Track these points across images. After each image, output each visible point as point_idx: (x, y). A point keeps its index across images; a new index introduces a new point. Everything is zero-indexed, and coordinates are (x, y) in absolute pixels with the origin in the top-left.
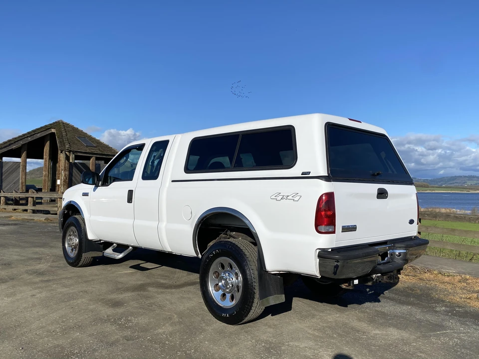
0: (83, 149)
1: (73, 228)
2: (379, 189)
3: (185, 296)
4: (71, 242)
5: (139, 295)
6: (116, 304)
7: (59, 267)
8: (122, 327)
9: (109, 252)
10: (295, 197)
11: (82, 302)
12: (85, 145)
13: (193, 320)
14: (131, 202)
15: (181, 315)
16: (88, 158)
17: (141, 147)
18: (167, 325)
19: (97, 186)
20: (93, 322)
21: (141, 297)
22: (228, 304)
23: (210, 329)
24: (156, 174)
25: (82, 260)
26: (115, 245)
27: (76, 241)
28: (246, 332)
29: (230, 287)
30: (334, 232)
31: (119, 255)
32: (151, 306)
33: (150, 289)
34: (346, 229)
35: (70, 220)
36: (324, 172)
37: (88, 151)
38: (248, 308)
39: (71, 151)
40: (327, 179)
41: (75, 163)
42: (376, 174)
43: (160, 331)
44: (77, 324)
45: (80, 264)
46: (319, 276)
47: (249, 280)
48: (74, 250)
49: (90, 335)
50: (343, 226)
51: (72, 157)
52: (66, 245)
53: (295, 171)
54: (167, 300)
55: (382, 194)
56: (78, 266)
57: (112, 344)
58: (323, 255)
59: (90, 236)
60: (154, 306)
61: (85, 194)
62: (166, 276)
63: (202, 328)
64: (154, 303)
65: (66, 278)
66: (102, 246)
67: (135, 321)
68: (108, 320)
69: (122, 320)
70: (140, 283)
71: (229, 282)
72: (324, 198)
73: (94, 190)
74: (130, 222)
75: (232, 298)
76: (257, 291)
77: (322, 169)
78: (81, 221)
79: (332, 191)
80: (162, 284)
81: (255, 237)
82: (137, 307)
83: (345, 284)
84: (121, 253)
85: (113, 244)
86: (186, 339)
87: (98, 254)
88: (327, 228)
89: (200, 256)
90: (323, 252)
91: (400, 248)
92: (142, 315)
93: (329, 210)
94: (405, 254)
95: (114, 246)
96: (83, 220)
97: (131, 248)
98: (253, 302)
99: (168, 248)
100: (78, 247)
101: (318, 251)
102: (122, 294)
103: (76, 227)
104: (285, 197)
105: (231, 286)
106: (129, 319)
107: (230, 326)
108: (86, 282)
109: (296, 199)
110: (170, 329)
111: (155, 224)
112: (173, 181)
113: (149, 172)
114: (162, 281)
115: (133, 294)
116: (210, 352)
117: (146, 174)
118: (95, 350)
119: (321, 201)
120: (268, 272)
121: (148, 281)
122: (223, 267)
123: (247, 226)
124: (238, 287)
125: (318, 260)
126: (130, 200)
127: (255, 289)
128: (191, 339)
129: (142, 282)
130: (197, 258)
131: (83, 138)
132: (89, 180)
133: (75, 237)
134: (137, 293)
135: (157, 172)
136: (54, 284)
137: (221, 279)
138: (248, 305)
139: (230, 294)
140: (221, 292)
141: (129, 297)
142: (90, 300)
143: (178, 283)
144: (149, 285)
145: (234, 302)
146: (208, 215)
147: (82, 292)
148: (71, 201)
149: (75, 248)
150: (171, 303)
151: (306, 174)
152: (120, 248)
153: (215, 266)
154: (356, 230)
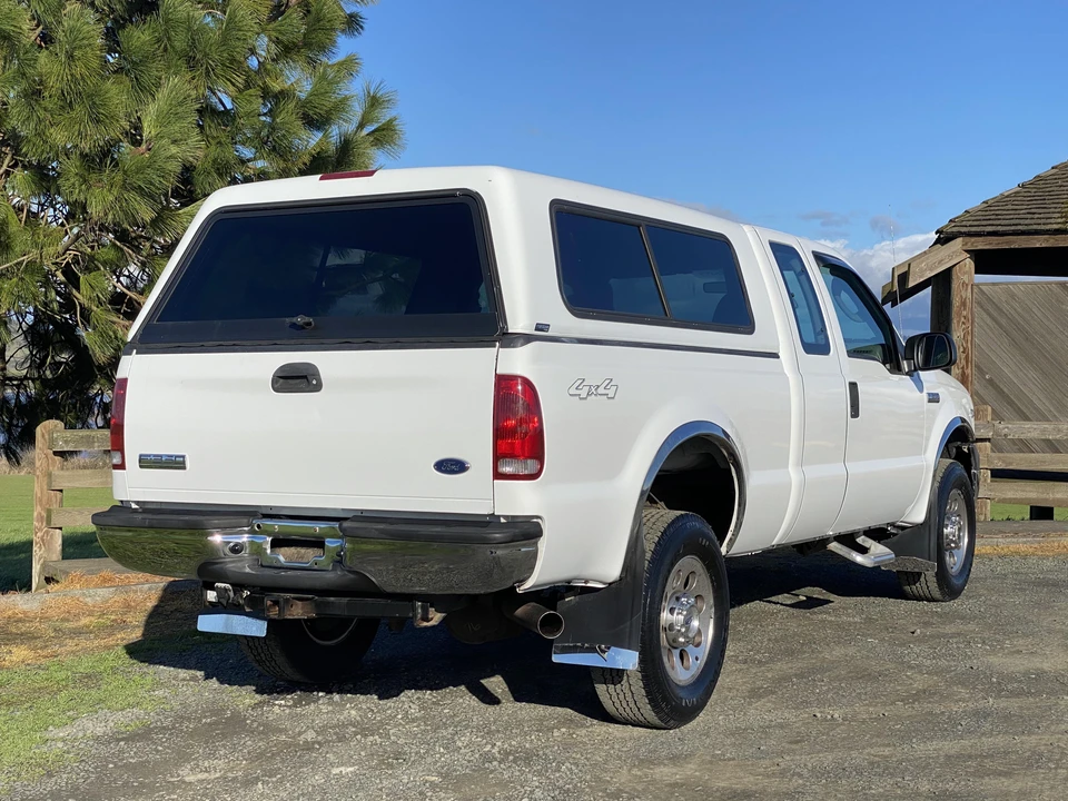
30: (122, 466)
50: (141, 456)
55: (295, 380)
154: (184, 468)
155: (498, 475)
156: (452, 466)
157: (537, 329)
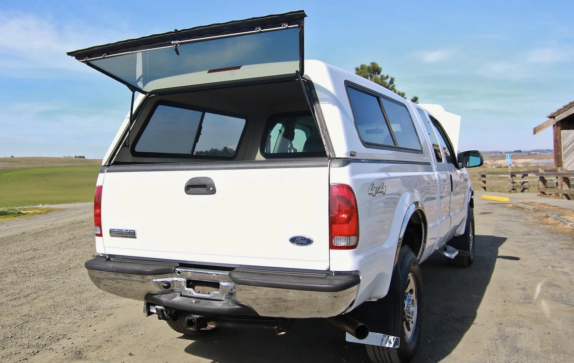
30: (100, 235)
50: (111, 229)
154: (135, 237)
155: (332, 247)
156: (301, 241)
157: (351, 155)
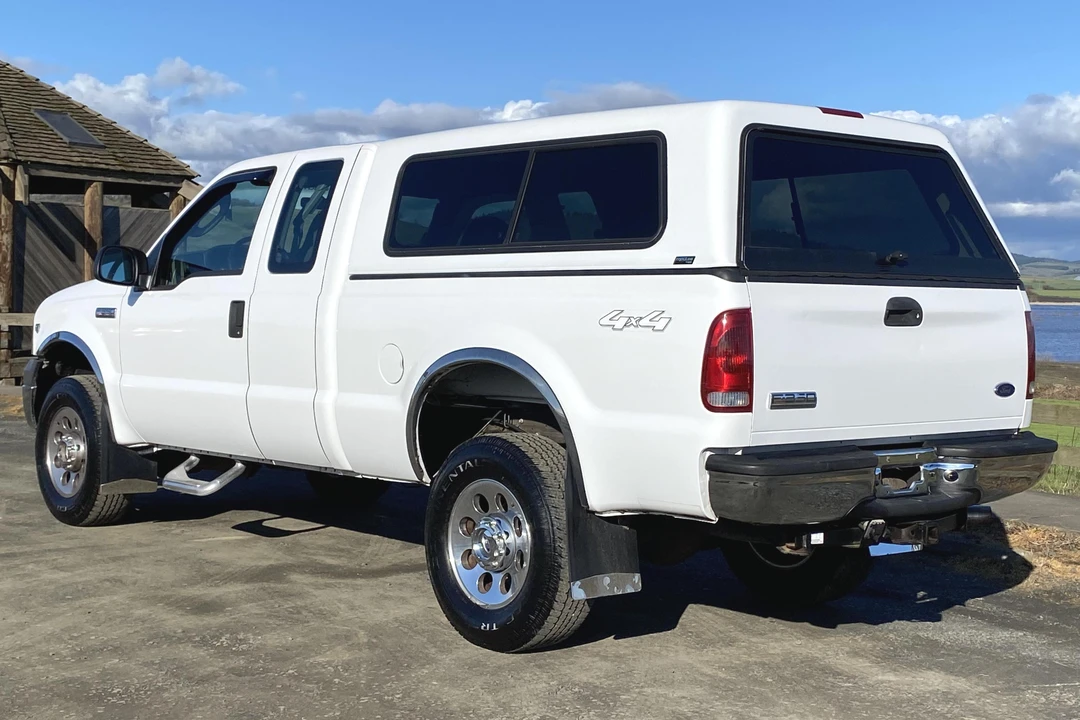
0: (59, 153)
1: (68, 412)
2: (893, 301)
3: (391, 594)
4: (63, 454)
5: (264, 589)
6: (204, 607)
7: (30, 525)
8: (224, 652)
9: (178, 477)
10: (657, 320)
11: (114, 602)
12: (66, 139)
13: (405, 642)
14: (240, 336)
15: (376, 631)
16: (79, 188)
17: (265, 177)
18: (339, 648)
19: (139, 288)
20: (149, 641)
21: (269, 593)
22: (497, 598)
23: (447, 659)
24: (307, 259)
25: (99, 503)
26: (193, 458)
27: (78, 449)
28: (540, 667)
29: (500, 555)
30: (748, 408)
31: (206, 485)
32: (299, 613)
33: (294, 577)
34: (781, 402)
35: (57, 389)
36: (729, 260)
37: (76, 159)
38: (543, 605)
39: (20, 162)
40: (735, 274)
41: (32, 207)
42: (888, 259)
43: (320, 659)
44: (110, 643)
45: (92, 516)
46: (713, 518)
47: (546, 533)
48: (73, 475)
49: (145, 664)
50: (773, 395)
51: (20, 183)
52: (49, 462)
53: (659, 254)
54: (340, 601)
55: (902, 314)
56: (87, 521)
57: (202, 680)
58: (720, 463)
59: (123, 435)
60: (304, 613)
61: (106, 313)
62: (342, 550)
63: (427, 655)
64: (305, 608)
65: (58, 550)
66: (154, 464)
67: (254, 640)
68: (186, 637)
69: (223, 639)
70: (265, 563)
71: (500, 542)
72: (725, 322)
73: (132, 301)
74: (237, 390)
75: (508, 584)
76: (564, 561)
77: (723, 249)
78: (93, 393)
79: (747, 306)
80: (330, 567)
81: (561, 425)
82: (261, 614)
83: (789, 545)
84: (210, 479)
85: (187, 456)
86: (384, 675)
87: (143, 487)
88: (731, 397)
89: (426, 479)
90: (719, 458)
91: (955, 458)
92: (274, 629)
93: (738, 352)
94: (972, 473)
95: (191, 463)
96: (101, 388)
97: (239, 465)
98: (556, 589)
99: (343, 460)
100: (84, 466)
101: (708, 454)
102: (217, 586)
103: (79, 411)
104: (633, 321)
105: (503, 552)
106: (241, 636)
107: (500, 654)
108: (115, 559)
109: (659, 325)
110: (347, 656)
111: (306, 395)
112: (354, 277)
113: (288, 248)
114: (329, 561)
115: (247, 586)
116: (439, 698)
117: (279, 255)
118: (161, 689)
119: (717, 331)
120: (594, 512)
121: (290, 560)
122: (484, 506)
123: (543, 399)
124: (521, 555)
125: (708, 476)
126: (236, 328)
127: (560, 556)
128: (397, 676)
129: (272, 562)
130: (419, 486)
131: (57, 117)
132: (113, 270)
133: (75, 438)
134: (258, 585)
135: (311, 250)
136: (28, 563)
137: (479, 535)
138: (545, 597)
139: (501, 575)
140: (479, 570)
141: (237, 593)
142: (134, 599)
143: (375, 566)
144: (291, 568)
145: (510, 594)
146: (445, 369)
147: (108, 580)
148: (58, 333)
149: (76, 469)
150: (352, 608)
151: (684, 263)
152: (210, 465)
153: (464, 503)
154: (815, 406)
155: (1028, 395)
